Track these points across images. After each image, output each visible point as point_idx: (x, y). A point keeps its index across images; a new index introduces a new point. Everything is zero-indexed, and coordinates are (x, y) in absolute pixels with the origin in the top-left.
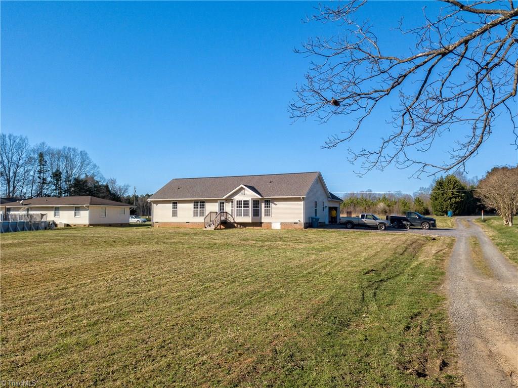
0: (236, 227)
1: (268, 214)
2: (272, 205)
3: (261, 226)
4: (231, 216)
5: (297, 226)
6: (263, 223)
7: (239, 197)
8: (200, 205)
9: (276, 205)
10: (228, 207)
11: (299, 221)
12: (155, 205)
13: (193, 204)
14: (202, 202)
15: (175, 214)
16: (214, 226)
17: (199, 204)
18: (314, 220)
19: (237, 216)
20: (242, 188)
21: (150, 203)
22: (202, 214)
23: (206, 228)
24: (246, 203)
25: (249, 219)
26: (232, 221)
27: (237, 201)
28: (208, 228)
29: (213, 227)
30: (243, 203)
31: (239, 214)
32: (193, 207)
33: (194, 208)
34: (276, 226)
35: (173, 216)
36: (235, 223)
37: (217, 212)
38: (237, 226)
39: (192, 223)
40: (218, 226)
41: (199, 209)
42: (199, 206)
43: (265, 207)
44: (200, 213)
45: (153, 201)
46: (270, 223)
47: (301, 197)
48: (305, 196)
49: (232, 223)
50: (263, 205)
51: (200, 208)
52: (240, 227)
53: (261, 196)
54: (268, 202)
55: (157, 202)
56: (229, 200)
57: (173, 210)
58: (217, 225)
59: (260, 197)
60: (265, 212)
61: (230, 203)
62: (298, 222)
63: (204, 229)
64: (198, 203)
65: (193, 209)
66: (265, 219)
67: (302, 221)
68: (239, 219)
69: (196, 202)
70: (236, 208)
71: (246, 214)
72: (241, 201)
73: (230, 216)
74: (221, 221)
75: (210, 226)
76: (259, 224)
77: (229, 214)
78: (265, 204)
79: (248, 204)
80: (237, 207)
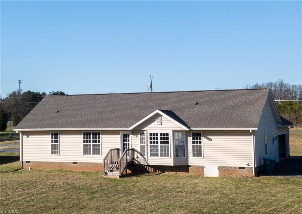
0: (148, 172)
1: (198, 152)
2: (204, 140)
3: (188, 171)
4: (141, 155)
5: (244, 173)
6: (190, 166)
7: (153, 128)
8: (93, 138)
9: (210, 140)
10: (135, 142)
11: (248, 165)
12: (25, 137)
13: (82, 136)
14: (96, 134)
15: (55, 150)
16: (118, 171)
17: (91, 136)
18: (268, 162)
19: (151, 155)
20: (157, 116)
21: (19, 134)
22: (97, 151)
23: (106, 173)
24: (165, 137)
25: (169, 161)
26: (142, 162)
27: (151, 134)
28: (110, 175)
29: (116, 174)
30: (159, 137)
31: (154, 153)
32: (82, 140)
33: (84, 142)
34: (211, 172)
35: (52, 153)
36: (148, 166)
37: (118, 149)
38: (151, 170)
39: (81, 163)
40: (123, 171)
41: (92, 144)
42: (91, 140)
43: (193, 143)
44: (93, 149)
45: (21, 132)
46: (202, 168)
47: (251, 129)
48: (256, 129)
49: (143, 166)
50: (190, 139)
51: (93, 142)
52: (156, 171)
53: (188, 127)
54: (197, 136)
55: (28, 134)
56: (138, 131)
57: (52, 145)
58: (122, 169)
59: (186, 129)
60: (194, 151)
61: (139, 136)
62: (245, 166)
63: (105, 176)
64: (90, 134)
65: (82, 144)
66: (193, 161)
67: (253, 165)
68: (154, 161)
69: (87, 134)
70: (149, 145)
71: (165, 154)
72: (157, 134)
73: (139, 155)
74: (127, 163)
75: (112, 171)
76: (185, 168)
77: (138, 152)
78: (193, 139)
79: (168, 138)
80: (151, 143)
